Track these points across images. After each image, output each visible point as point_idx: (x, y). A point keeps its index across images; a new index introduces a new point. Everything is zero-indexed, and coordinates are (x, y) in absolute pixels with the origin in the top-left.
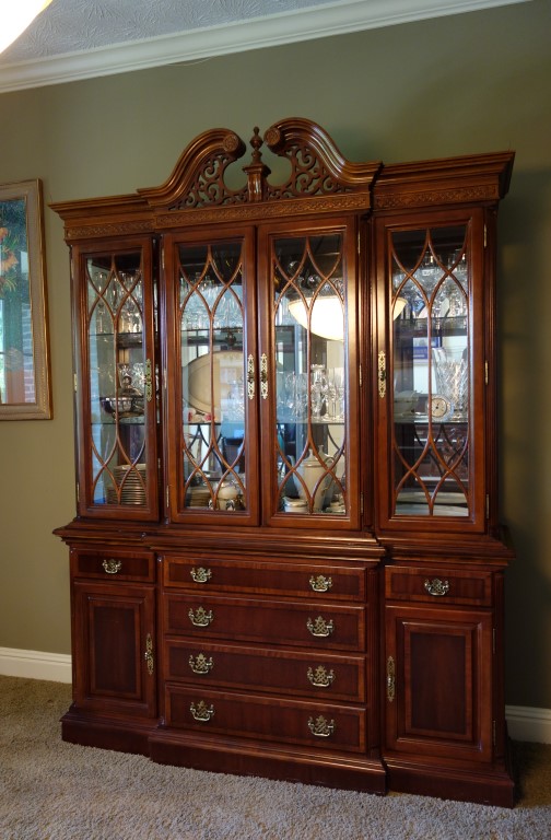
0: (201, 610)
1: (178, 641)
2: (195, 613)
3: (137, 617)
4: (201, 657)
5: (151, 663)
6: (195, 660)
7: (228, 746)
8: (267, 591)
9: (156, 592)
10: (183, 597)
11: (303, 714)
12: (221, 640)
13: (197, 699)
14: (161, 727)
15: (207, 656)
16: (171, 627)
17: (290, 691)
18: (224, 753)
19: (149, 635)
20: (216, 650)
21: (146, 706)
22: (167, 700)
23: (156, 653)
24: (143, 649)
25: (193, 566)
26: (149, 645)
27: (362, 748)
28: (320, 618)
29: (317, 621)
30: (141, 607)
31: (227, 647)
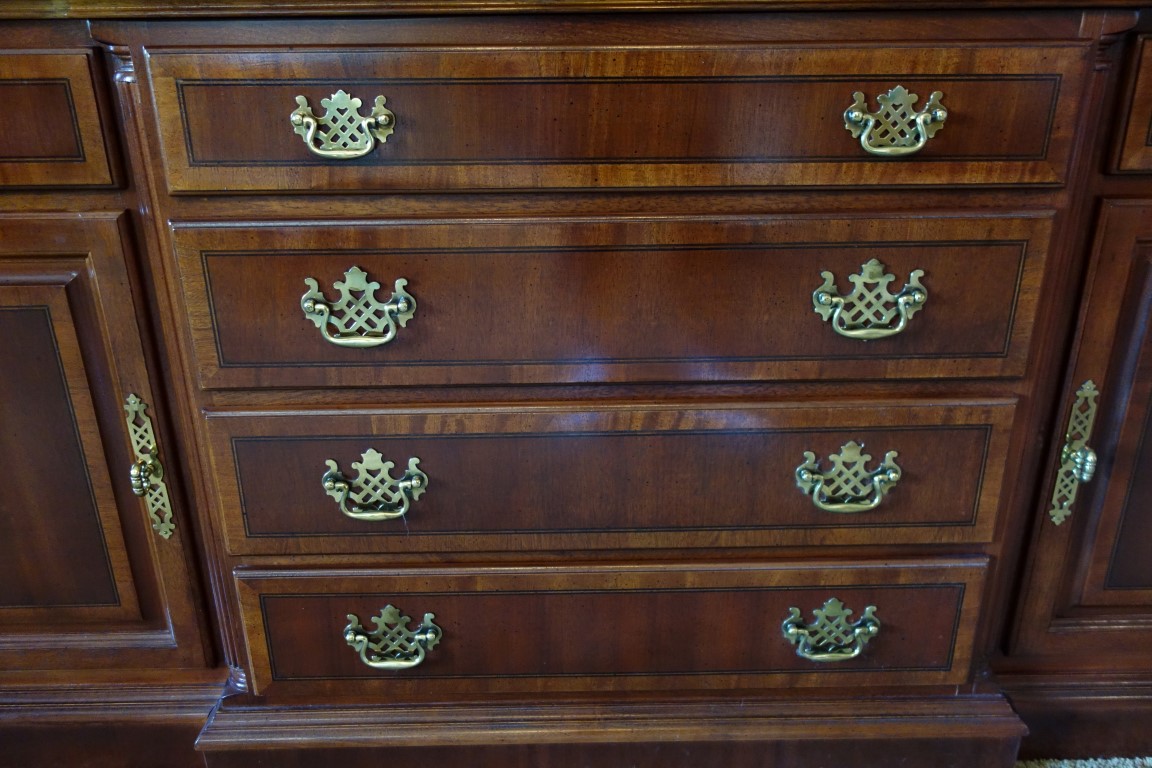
0: (354, 279)
1: (265, 414)
2: (329, 297)
3: (65, 334)
4: (371, 458)
5: (158, 500)
6: (346, 477)
7: (493, 724)
8: (650, 177)
9: (132, 228)
10: (264, 234)
11: (763, 603)
12: (447, 393)
13: (366, 601)
14: (235, 699)
15: (394, 450)
16: (226, 363)
17: (725, 538)
18: (480, 751)
19: (133, 404)
20: (431, 428)
21: (169, 637)
22: (249, 618)
23: (173, 459)
24: (116, 456)
25: (296, 85)
26: (142, 439)
27: (960, 674)
28: (871, 267)
29: (858, 281)
30: (77, 295)
31: (478, 417)
